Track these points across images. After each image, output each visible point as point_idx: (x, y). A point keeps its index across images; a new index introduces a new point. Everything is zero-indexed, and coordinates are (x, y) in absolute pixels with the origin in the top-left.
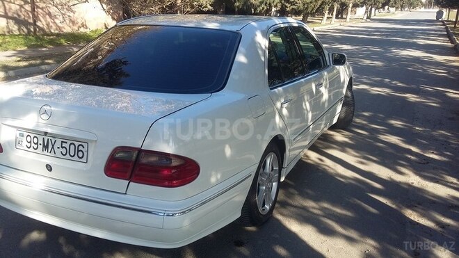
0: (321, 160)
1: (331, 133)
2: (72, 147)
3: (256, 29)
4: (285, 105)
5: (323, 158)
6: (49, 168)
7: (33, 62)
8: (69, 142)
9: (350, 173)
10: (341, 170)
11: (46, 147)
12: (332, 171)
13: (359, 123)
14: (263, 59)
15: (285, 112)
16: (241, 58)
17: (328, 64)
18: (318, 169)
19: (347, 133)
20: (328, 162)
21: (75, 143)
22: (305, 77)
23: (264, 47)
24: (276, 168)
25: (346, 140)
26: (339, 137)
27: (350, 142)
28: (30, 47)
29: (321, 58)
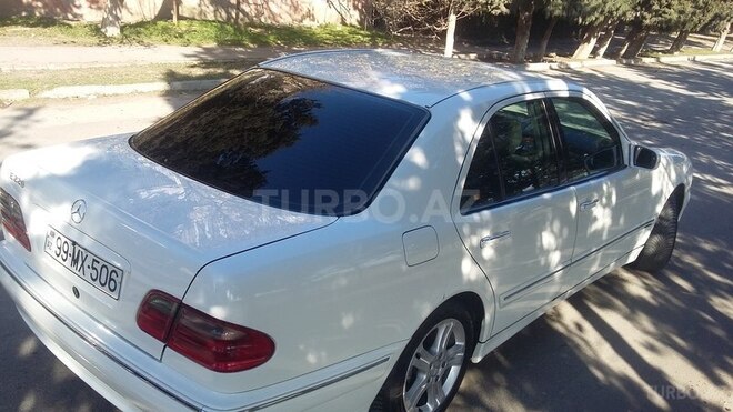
0: (579, 327)
1: (625, 275)
2: (104, 269)
3: (463, 104)
4: (491, 243)
5: (586, 325)
6: (76, 292)
7: (212, 70)
8: (102, 263)
9: (619, 365)
10: (607, 354)
11: (75, 261)
12: (589, 353)
13: (688, 264)
14: (460, 160)
15: (488, 252)
16: (416, 156)
17: (626, 163)
18: (566, 345)
19: (653, 282)
20: (591, 334)
21: (108, 266)
22: (557, 190)
23: (469, 138)
24: (460, 343)
25: (646, 294)
26: (636, 287)
27: (652, 301)
28: (221, 44)
29: (614, 149)
